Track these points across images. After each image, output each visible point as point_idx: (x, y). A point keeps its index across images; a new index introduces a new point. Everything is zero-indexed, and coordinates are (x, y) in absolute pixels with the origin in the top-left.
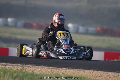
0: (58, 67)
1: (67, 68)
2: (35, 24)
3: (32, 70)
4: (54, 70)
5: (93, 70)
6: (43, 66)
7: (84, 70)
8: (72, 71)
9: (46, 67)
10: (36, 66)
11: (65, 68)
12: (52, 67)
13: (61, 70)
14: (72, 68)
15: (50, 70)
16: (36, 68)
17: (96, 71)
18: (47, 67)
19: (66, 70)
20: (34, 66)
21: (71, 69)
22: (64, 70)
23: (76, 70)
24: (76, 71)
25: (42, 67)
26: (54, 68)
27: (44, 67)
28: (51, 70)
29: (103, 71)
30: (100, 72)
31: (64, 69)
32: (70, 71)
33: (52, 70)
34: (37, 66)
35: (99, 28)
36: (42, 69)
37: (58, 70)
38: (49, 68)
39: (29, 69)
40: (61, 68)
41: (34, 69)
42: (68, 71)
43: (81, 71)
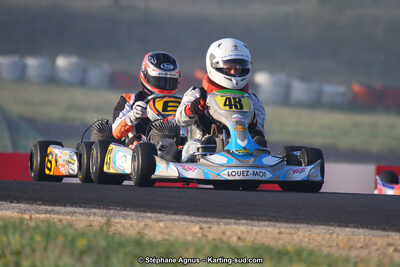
0: (224, 218)
1: (252, 220)
3: (137, 228)
4: (210, 228)
5: (340, 226)
6: (175, 214)
7: (310, 227)
8: (269, 229)
9: (183, 218)
10: (149, 215)
11: (246, 219)
12: (204, 216)
13: (234, 227)
14: (269, 220)
15: (196, 228)
16: (149, 222)
17: (348, 229)
18: (187, 218)
19: (249, 228)
20: (143, 214)
21: (266, 223)
22: (243, 228)
23: (285, 228)
24: (282, 230)
25: (169, 217)
26: (209, 219)
27: (177, 217)
28: (201, 228)
29: (373, 229)
30: (361, 231)
31: (243, 224)
32: (264, 229)
33: (205, 226)
34: (154, 215)
35: (357, 88)
36: (170, 224)
37: (223, 226)
38: (192, 222)
39: (129, 224)
40: (233, 221)
41: (142, 224)
42: (255, 229)
43: (298, 229)
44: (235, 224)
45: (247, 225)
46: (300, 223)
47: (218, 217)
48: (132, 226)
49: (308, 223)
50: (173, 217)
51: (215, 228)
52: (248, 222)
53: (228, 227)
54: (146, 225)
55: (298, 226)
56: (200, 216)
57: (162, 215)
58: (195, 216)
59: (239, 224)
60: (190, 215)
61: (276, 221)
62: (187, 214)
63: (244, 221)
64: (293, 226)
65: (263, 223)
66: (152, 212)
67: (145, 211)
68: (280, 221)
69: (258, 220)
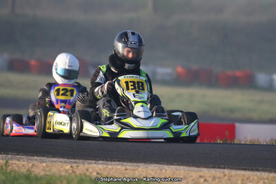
0: (88, 159)
1: (107, 160)
3: (27, 167)
4: (78, 166)
5: (167, 164)
6: (53, 157)
7: (147, 165)
8: (118, 167)
9: (59, 160)
10: (36, 158)
11: (103, 160)
12: (74, 159)
13: (95, 165)
14: (119, 161)
15: (68, 167)
16: (35, 163)
17: (173, 167)
18: (62, 160)
19: (105, 166)
20: (32, 158)
21: (117, 163)
22: (100, 166)
23: (129, 166)
25: (50, 159)
26: (77, 161)
27: (55, 159)
28: (72, 167)
29: (190, 166)
30: (182, 167)
31: (101, 164)
32: (115, 167)
33: (74, 165)
34: (38, 158)
35: (180, 69)
36: (50, 164)
37: (86, 165)
38: (65, 162)
39: (21, 164)
40: (94, 162)
41: (31, 164)
42: (109, 167)
43: (139, 167)
44: (95, 163)
45: (104, 164)
46: (140, 163)
47: (83, 159)
48: (23, 165)
49: (145, 163)
50: (52, 159)
51: (81, 166)
52: (105, 162)
53: (91, 166)
54: (33, 165)
55: (139, 164)
56: (71, 159)
57: (44, 158)
58: (68, 158)
59: (97, 164)
60: (64, 158)
61: (124, 161)
62: (61, 157)
63: (101, 162)
64: (135, 164)
65: (114, 163)
66: (38, 156)
67: (33, 156)
68: (127, 162)
69: (111, 161)
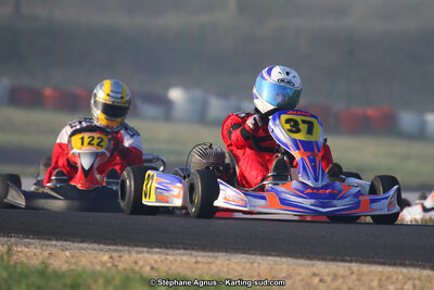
0: (136, 246)
1: (166, 248)
2: (48, 92)
3: (40, 257)
4: (120, 257)
5: (261, 254)
6: (82, 242)
7: (227, 256)
8: (184, 258)
9: (91, 246)
10: (54, 243)
11: (160, 247)
12: (114, 245)
13: (146, 255)
14: (185, 249)
15: (105, 258)
16: (54, 250)
17: (270, 258)
18: (96, 246)
19: (163, 257)
20: (49, 243)
21: (182, 251)
22: (156, 257)
23: (201, 256)
24: (199, 259)
25: (76, 245)
26: (120, 248)
27: (84, 245)
28: (111, 257)
29: (297, 258)
30: (284, 260)
31: (158, 253)
32: (179, 258)
33: (115, 255)
34: (59, 243)
36: (77, 253)
37: (134, 255)
38: (101, 250)
39: (32, 253)
40: (145, 249)
41: (46, 253)
42: (170, 258)
43: (216, 258)
44: (148, 252)
45: (161, 253)
46: (218, 251)
47: (129, 246)
48: (35, 255)
49: (226, 252)
50: (81, 245)
51: (126, 257)
52: (162, 250)
53: (141, 256)
54: (51, 254)
55: (216, 254)
56: (109, 245)
57: (68, 243)
58: (105, 244)
59: (152, 253)
60: (99, 243)
61: (193, 249)
62: (95, 242)
63: (157, 250)
64: (211, 254)
65: (177, 252)
66: (57, 240)
67: (49, 239)
68: (197, 250)
69: (172, 248)
